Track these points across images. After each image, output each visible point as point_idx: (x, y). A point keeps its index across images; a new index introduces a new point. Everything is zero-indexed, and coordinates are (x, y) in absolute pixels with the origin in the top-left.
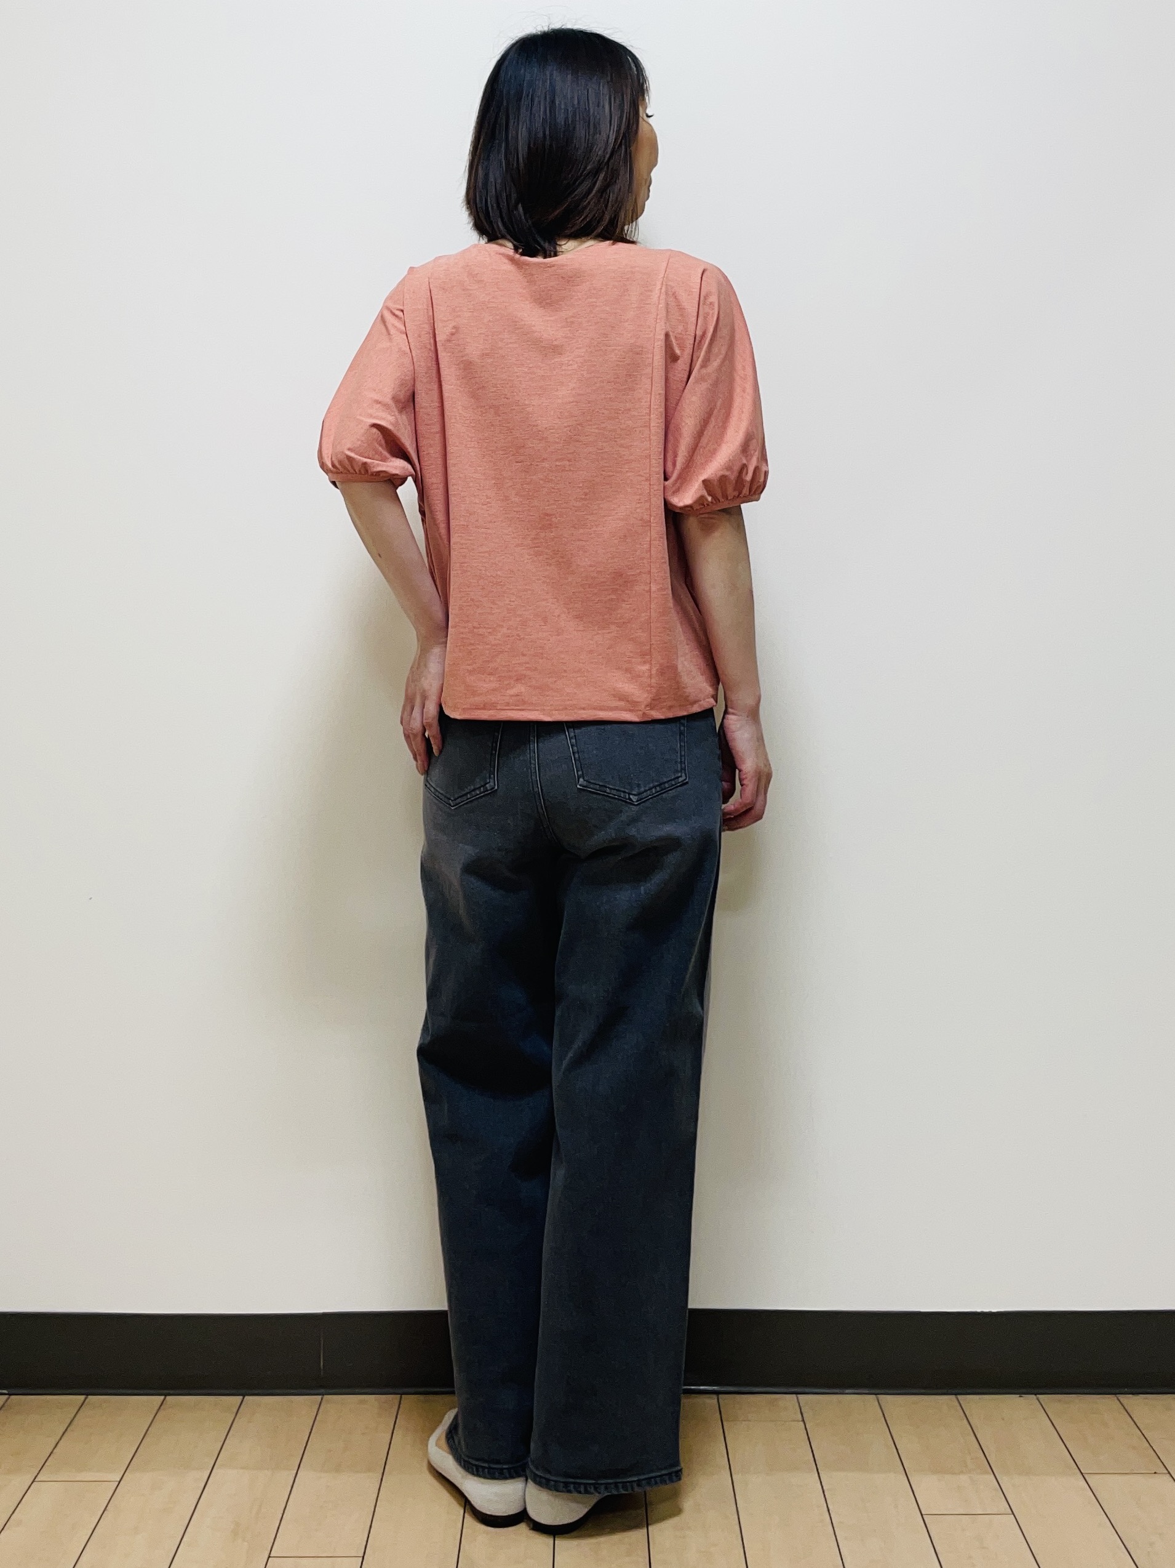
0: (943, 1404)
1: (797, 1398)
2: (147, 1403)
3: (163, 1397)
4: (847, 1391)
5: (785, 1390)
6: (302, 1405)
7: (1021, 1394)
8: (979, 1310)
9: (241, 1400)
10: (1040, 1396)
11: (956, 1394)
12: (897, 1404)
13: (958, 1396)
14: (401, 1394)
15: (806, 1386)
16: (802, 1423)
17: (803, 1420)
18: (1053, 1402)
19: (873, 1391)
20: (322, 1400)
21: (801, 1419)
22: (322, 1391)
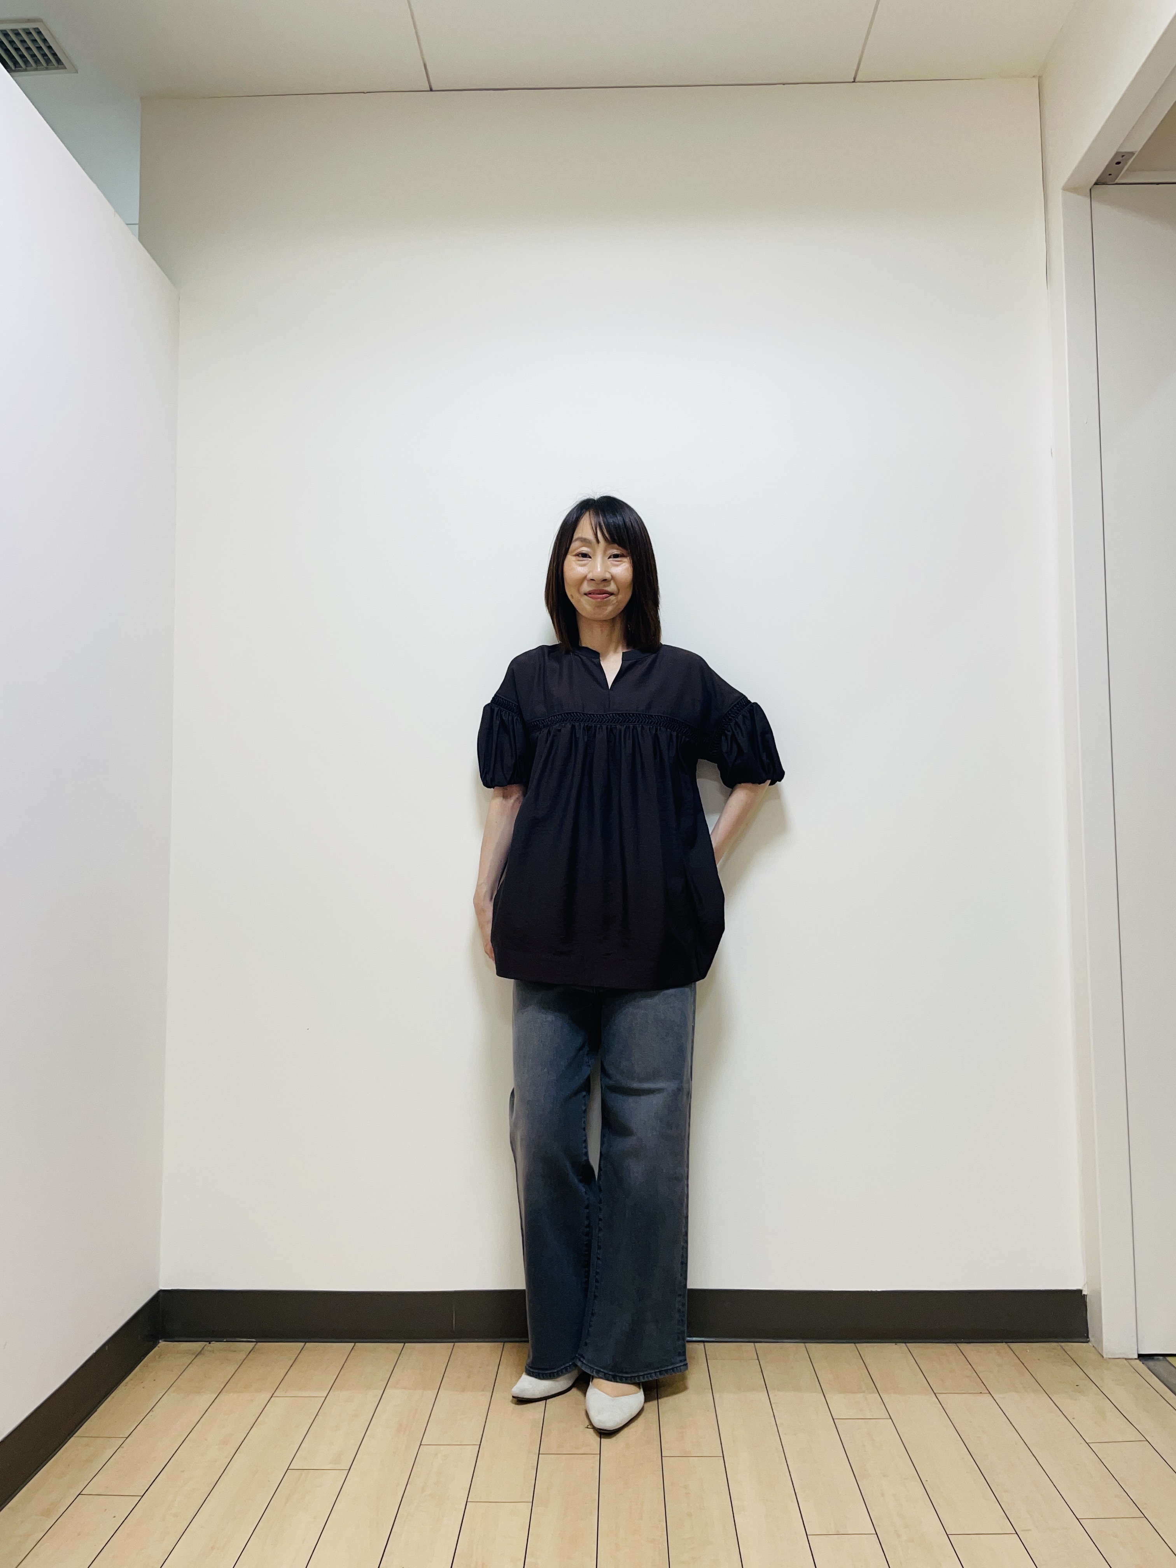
0: (846, 1349)
1: (755, 1346)
3: (353, 1344)
4: (786, 1341)
5: (747, 1340)
6: (441, 1349)
7: (896, 1343)
8: (870, 1290)
10: (908, 1344)
12: (818, 1349)
13: (856, 1344)
14: (504, 1342)
15: (759, 1337)
16: (757, 1361)
17: (758, 1359)
18: (916, 1348)
19: (803, 1341)
20: (454, 1346)
21: (756, 1358)
22: (454, 1340)
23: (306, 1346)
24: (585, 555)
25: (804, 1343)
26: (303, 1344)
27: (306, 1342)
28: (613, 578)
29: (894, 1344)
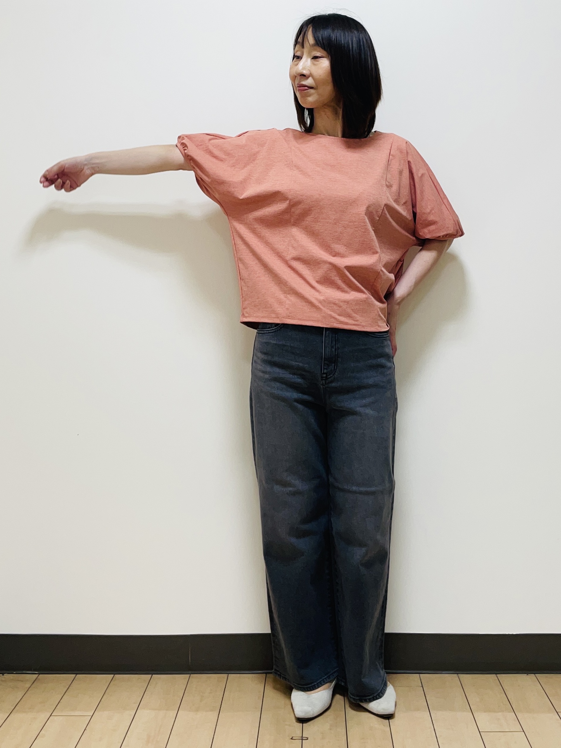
0: (490, 679)
1: (420, 676)
2: (104, 679)
3: (113, 675)
4: (443, 672)
6: (180, 679)
8: (507, 633)
9: (151, 677)
10: (536, 675)
11: (496, 674)
12: (467, 678)
15: (423, 670)
16: (422, 688)
17: (422, 686)
18: (542, 677)
20: (190, 677)
21: (421, 685)
22: (190, 672)
23: (77, 676)
25: (458, 674)
26: (74, 675)
27: (77, 674)
29: (527, 674)
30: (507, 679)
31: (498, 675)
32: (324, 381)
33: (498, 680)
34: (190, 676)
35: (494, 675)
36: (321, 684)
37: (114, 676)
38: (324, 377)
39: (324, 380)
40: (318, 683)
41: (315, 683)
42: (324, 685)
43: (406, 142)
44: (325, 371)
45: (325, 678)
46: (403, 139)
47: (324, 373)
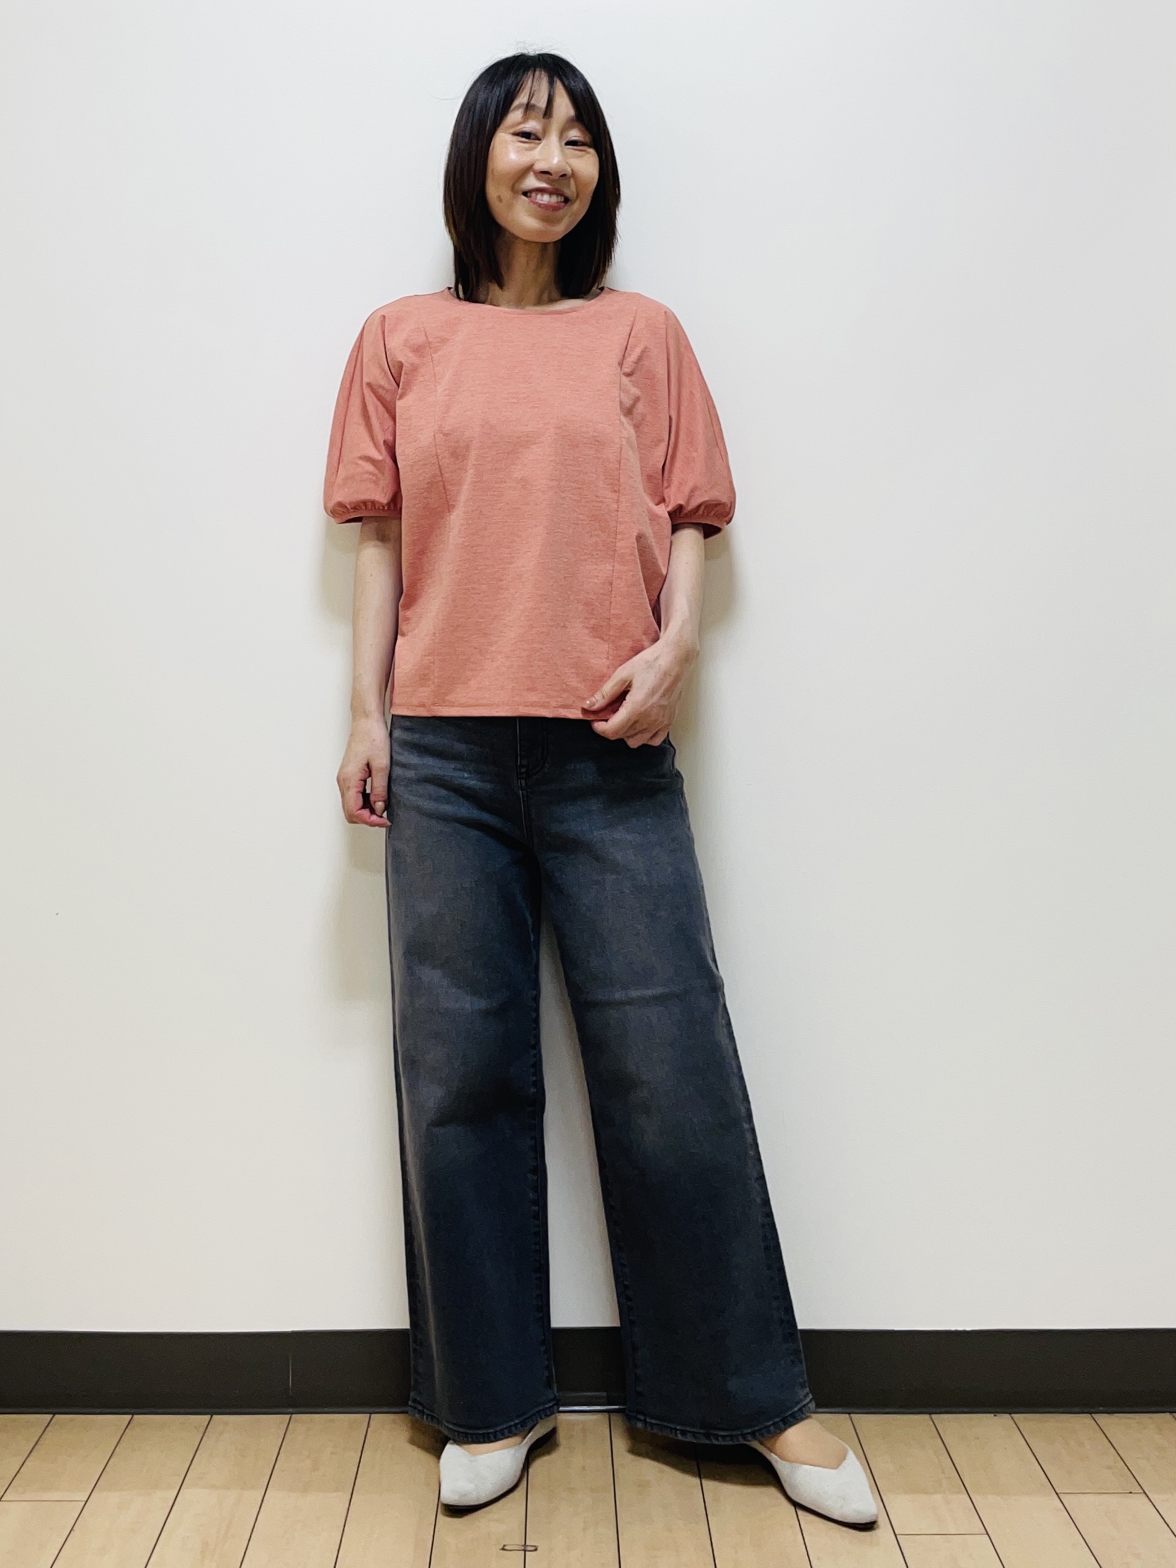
22: (291, 1410)
23: (54, 1419)
24: (527, 135)
26: (50, 1417)
27: (54, 1414)
28: (573, 174)
29: (993, 1415)
30: (954, 1425)
31: (933, 1416)
32: (523, 782)
33: (933, 1426)
34: (291, 1418)
35: (927, 1416)
36: (503, 1434)
37: (132, 1419)
38: (523, 773)
39: (523, 778)
40: (496, 1432)
41: (492, 1431)
42: (508, 1437)
43: (665, 312)
44: (525, 762)
45: (515, 1425)
46: (659, 306)
47: (522, 766)
